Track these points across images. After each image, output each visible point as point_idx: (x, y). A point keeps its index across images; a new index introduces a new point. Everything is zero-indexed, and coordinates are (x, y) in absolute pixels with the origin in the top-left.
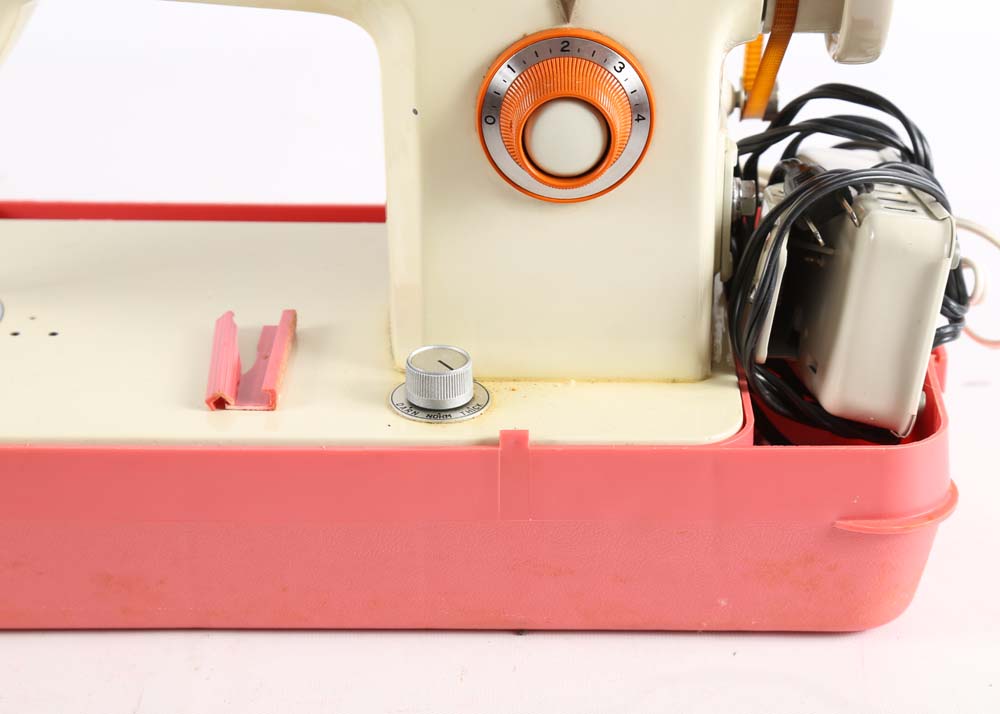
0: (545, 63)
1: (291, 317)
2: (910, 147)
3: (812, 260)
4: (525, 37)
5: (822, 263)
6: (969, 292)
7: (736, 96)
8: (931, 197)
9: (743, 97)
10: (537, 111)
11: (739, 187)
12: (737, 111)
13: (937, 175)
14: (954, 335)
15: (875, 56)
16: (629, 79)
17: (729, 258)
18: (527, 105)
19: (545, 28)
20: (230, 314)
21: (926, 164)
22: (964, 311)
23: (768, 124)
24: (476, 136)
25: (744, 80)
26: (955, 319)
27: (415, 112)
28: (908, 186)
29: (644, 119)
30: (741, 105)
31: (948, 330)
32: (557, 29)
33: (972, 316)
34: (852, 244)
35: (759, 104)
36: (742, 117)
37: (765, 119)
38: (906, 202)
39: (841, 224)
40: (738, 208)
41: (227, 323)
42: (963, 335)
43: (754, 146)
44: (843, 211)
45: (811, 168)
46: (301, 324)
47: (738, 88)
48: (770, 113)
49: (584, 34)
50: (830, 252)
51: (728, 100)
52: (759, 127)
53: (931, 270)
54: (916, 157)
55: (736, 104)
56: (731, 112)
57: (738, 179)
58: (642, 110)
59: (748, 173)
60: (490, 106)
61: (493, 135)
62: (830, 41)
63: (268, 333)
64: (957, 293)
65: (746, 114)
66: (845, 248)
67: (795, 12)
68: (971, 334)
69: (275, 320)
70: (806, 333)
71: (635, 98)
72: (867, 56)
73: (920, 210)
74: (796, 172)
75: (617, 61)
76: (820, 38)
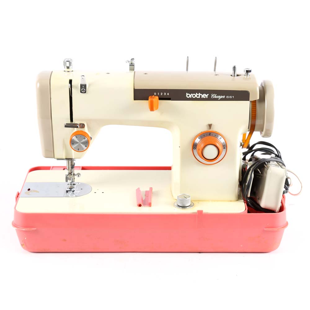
0: (206, 137)
1: (151, 189)
2: (277, 154)
3: (258, 177)
4: (202, 132)
5: (260, 177)
6: (289, 184)
7: (241, 144)
8: (281, 164)
9: (243, 144)
10: (205, 147)
11: (243, 162)
12: (241, 147)
13: (282, 160)
14: (287, 192)
15: (270, 136)
16: (222, 141)
18: (202, 146)
19: (206, 131)
20: (139, 188)
21: (280, 158)
22: (289, 188)
23: (248, 149)
24: (192, 152)
25: (243, 140)
26: (287, 189)
27: (180, 147)
28: (277, 162)
29: (225, 148)
30: (242, 145)
31: (286, 191)
32: (208, 131)
33: (290, 189)
34: (266, 173)
35: (246, 145)
36: (242, 148)
37: (247, 148)
38: (276, 165)
39: (264, 169)
40: (243, 166)
41: (138, 190)
43: (245, 154)
44: (265, 167)
45: (257, 158)
47: (241, 142)
48: (248, 147)
49: (214, 132)
50: (262, 175)
51: (239, 145)
52: (246, 150)
54: (278, 156)
55: (241, 145)
56: (240, 147)
58: (225, 146)
59: (244, 159)
60: (195, 146)
61: (195, 151)
62: (261, 133)
63: (147, 192)
64: (287, 184)
65: (244, 147)
67: (255, 128)
68: (289, 192)
69: (148, 189)
70: (257, 192)
71: (223, 144)
72: (269, 136)
73: (280, 167)
74: (254, 159)
75: (220, 137)
76: (259, 133)
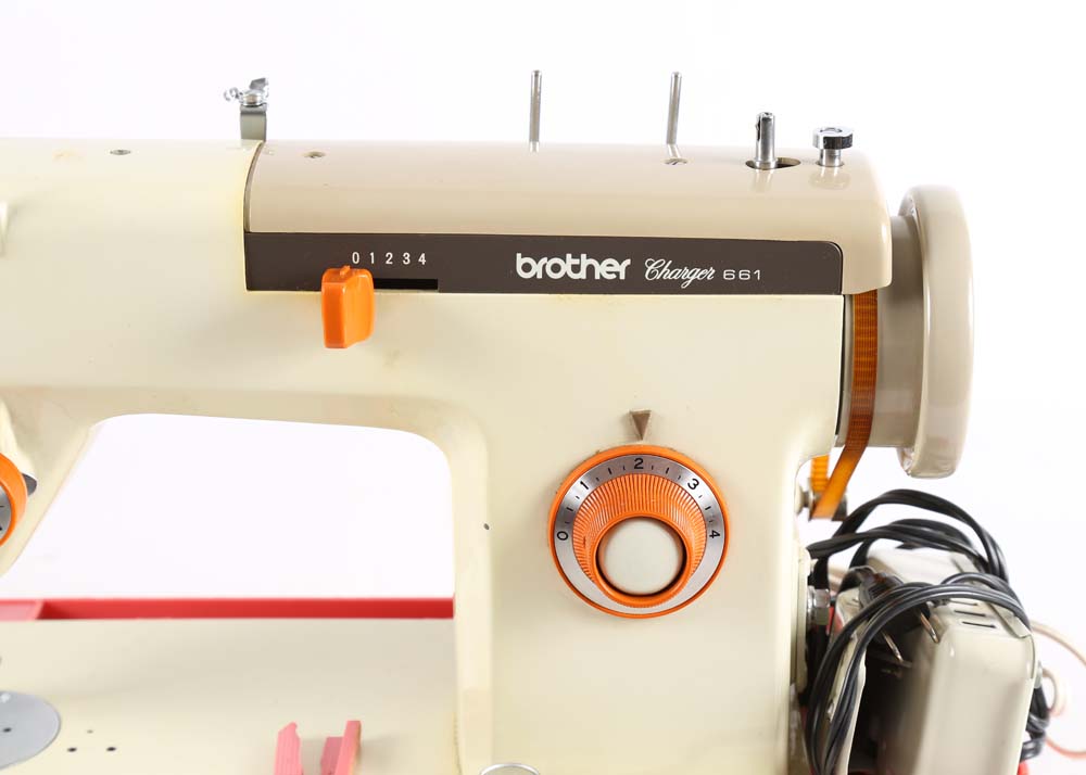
0: (618, 480)
1: (355, 728)
2: (985, 555)
3: (889, 671)
4: (598, 453)
5: (899, 675)
6: (1049, 703)
7: (805, 496)
8: (1007, 609)
9: (812, 497)
10: (611, 531)
11: (813, 596)
12: (806, 511)
13: (1013, 584)
14: (1036, 751)
15: (951, 471)
16: (703, 495)
17: (803, 667)
18: (602, 523)
19: (617, 445)
20: (293, 726)
21: (1001, 574)
22: (1045, 725)
23: (838, 525)
24: (549, 551)
25: (813, 480)
26: (1036, 734)
27: (487, 527)
28: (989, 602)
29: (719, 535)
30: (810, 506)
31: (1031, 746)
32: (629, 446)
33: (1053, 729)
34: (931, 659)
35: (829, 506)
36: (811, 517)
37: (834, 519)
38: (983, 615)
39: (918, 639)
40: (813, 618)
41: (289, 735)
42: (1045, 748)
43: (821, 552)
44: (920, 625)
45: (886, 579)
46: (366, 735)
47: (806, 488)
48: (839, 514)
49: (658, 452)
50: (908, 665)
51: (797, 501)
52: (827, 529)
53: (1014, 689)
54: (990, 566)
55: (805, 504)
56: (800, 511)
57: (812, 588)
58: (717, 523)
59: (818, 578)
60: (563, 520)
61: (566, 550)
62: (903, 456)
63: (332, 745)
64: (1039, 708)
65: (815, 515)
66: (924, 664)
67: (869, 429)
68: (1052, 745)
69: (339, 731)
70: (884, 746)
71: (709, 513)
72: (941, 471)
73: (997, 623)
74: (871, 583)
75: (689, 478)
76: (891, 453)
